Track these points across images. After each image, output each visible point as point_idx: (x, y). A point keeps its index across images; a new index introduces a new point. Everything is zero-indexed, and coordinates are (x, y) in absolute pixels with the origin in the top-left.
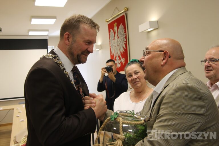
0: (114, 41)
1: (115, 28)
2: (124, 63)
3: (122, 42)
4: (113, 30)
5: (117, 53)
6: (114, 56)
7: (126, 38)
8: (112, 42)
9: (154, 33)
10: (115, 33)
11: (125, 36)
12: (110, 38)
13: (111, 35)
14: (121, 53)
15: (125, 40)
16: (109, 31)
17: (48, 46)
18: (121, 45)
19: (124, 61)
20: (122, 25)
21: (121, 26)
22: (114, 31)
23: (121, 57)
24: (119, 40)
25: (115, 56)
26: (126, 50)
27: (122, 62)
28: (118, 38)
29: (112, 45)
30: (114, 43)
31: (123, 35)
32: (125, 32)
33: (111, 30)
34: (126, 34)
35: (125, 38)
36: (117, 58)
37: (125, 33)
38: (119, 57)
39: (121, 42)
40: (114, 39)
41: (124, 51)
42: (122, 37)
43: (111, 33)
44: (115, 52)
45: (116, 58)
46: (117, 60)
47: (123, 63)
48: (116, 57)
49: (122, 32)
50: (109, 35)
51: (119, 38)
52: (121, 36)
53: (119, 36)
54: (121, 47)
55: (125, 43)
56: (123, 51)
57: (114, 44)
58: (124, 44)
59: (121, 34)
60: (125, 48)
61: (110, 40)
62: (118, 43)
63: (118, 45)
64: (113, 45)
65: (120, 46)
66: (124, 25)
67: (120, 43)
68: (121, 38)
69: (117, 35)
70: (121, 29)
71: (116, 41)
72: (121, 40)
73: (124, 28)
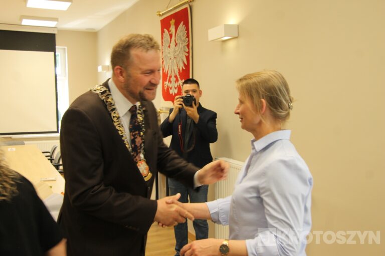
0: (169, 49)
1: (173, 29)
4: (169, 31)
5: (173, 71)
6: (167, 74)
7: (188, 46)
8: (166, 51)
9: (232, 45)
10: (171, 36)
11: (187, 44)
12: (163, 44)
13: (164, 39)
14: (179, 70)
15: (187, 50)
16: (163, 32)
17: (56, 47)
18: (180, 57)
20: (183, 24)
21: (181, 26)
22: (170, 33)
23: (178, 77)
24: (177, 48)
25: (169, 75)
26: (187, 66)
27: (180, 86)
28: (176, 46)
29: (165, 56)
30: (169, 53)
31: (184, 42)
32: (188, 37)
33: (166, 30)
34: (189, 41)
35: (186, 47)
36: (173, 79)
37: (187, 39)
38: (176, 77)
39: (180, 52)
40: (169, 47)
42: (182, 44)
43: (164, 35)
44: (170, 69)
45: (171, 79)
46: (172, 82)
48: (171, 77)
49: (183, 36)
50: (162, 38)
51: (178, 46)
52: (181, 42)
53: (177, 42)
54: (179, 61)
55: (187, 55)
56: (182, 68)
57: (169, 55)
58: (185, 57)
59: (181, 39)
60: (186, 63)
61: (163, 47)
62: (176, 54)
63: (175, 58)
64: (167, 55)
66: (186, 24)
67: (178, 55)
68: (181, 45)
69: (175, 40)
70: (181, 31)
71: (173, 50)
72: (180, 50)
73: (186, 30)
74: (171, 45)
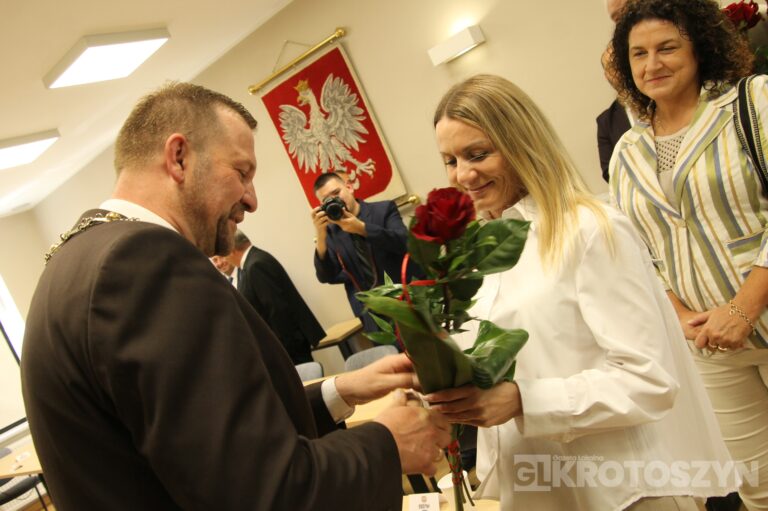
0: (308, 131)
1: (306, 95)
2: (374, 173)
3: (346, 121)
5: (334, 159)
6: (319, 171)
7: (361, 104)
8: (300, 136)
12: (286, 131)
13: (285, 122)
14: (352, 150)
15: (361, 111)
18: (346, 130)
19: (372, 167)
20: (334, 78)
21: (331, 82)
22: (301, 105)
23: (354, 161)
24: (331, 120)
26: (370, 135)
27: (363, 172)
28: (326, 118)
29: (299, 147)
30: (312, 136)
31: (348, 102)
34: (359, 96)
35: (356, 108)
37: (355, 95)
38: (346, 164)
39: (342, 123)
40: (308, 127)
41: (363, 141)
42: (343, 108)
43: (283, 115)
44: (323, 159)
47: (370, 173)
49: (341, 94)
51: (333, 115)
52: (338, 107)
53: (327, 110)
54: (347, 136)
55: (363, 118)
56: (360, 144)
57: (311, 140)
58: (359, 124)
59: (335, 101)
60: (365, 131)
61: (285, 135)
63: (331, 136)
64: (305, 142)
65: (344, 134)
66: (343, 74)
67: (339, 128)
68: (340, 112)
69: (322, 110)
70: (332, 91)
71: (320, 128)
72: (340, 119)
73: (345, 83)
74: (312, 122)
